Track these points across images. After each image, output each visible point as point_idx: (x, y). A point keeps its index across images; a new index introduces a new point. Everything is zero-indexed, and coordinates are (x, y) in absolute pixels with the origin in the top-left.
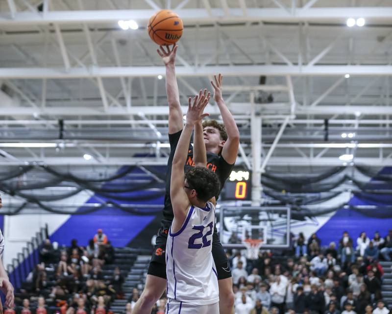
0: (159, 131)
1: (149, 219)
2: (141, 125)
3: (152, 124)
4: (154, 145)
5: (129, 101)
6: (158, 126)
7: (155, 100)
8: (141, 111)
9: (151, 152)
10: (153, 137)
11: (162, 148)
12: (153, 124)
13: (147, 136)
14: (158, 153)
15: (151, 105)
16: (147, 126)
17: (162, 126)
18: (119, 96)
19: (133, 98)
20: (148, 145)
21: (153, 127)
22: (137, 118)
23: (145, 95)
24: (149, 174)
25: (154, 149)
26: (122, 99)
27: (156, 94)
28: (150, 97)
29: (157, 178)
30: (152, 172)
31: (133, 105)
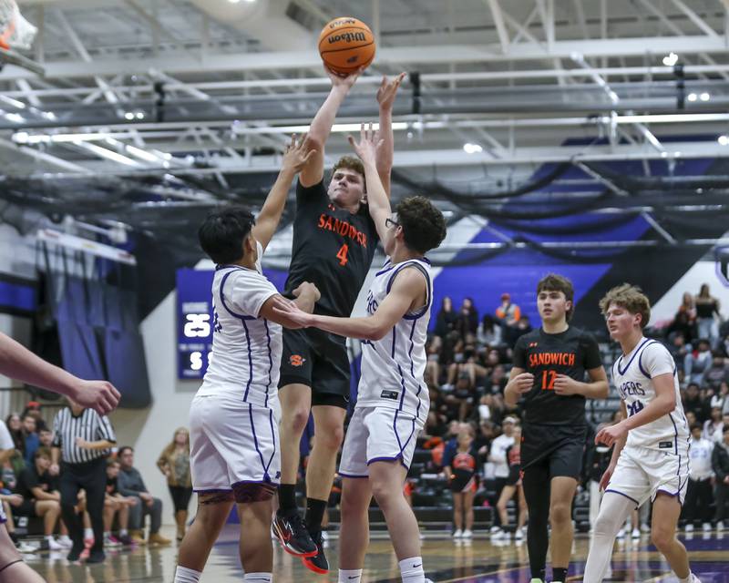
0: (613, 89)
1: (600, 271)
2: (577, 78)
3: (599, 75)
4: (605, 120)
5: (550, 30)
6: (611, 79)
7: (604, 25)
8: (577, 51)
9: (601, 135)
10: (604, 103)
11: (620, 125)
12: (601, 76)
13: (589, 101)
14: (613, 134)
15: (596, 37)
16: (589, 80)
17: (619, 79)
18: (531, 19)
19: (558, 24)
20: (594, 120)
21: (601, 82)
22: (568, 64)
23: (582, 17)
24: (597, 178)
25: (605, 126)
26: (537, 25)
27: (604, 17)
28: (593, 21)
29: (614, 188)
30: (604, 175)
31: (559, 38)
